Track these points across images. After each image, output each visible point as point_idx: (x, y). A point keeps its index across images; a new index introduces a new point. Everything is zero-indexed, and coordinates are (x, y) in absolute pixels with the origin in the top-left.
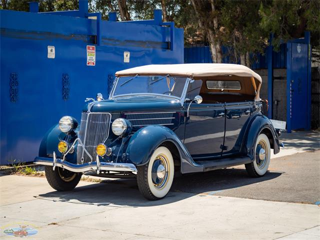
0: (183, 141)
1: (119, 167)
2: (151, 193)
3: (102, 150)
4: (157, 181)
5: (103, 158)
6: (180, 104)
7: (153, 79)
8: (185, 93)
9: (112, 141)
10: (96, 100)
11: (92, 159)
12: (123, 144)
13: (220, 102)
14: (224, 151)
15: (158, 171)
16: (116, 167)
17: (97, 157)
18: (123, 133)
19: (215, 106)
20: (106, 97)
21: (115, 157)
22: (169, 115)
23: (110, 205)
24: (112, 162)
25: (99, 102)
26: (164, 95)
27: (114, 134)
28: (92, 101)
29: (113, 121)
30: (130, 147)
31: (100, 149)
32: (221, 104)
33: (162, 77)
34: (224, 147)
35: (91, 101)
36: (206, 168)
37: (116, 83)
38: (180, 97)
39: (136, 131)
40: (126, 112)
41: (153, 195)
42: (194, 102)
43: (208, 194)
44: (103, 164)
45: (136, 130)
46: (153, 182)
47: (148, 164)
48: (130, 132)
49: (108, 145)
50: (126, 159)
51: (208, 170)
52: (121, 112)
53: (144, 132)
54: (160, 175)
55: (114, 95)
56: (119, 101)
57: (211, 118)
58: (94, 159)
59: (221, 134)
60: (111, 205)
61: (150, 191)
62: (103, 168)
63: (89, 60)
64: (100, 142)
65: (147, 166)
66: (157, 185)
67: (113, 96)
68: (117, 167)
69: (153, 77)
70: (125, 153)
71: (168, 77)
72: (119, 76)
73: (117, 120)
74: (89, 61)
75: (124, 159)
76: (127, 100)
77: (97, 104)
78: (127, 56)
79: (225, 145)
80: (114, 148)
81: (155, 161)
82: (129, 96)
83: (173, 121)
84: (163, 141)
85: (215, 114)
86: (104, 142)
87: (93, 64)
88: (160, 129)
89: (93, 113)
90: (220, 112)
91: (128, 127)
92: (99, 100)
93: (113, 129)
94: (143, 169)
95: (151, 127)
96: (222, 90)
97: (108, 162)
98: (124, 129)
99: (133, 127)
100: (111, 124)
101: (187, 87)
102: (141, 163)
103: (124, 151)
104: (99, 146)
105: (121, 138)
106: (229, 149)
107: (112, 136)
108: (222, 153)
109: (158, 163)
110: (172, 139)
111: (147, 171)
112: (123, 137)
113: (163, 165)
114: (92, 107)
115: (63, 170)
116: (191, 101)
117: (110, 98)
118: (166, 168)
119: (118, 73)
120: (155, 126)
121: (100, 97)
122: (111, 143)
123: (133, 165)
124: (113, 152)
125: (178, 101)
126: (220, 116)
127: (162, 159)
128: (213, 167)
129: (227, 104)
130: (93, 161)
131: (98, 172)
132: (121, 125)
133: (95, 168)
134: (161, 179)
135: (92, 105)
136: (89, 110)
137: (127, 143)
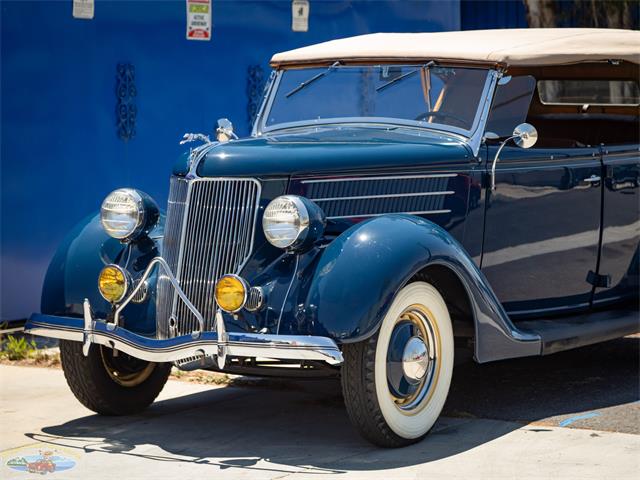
0: (477, 259)
1: (287, 346)
2: (386, 426)
3: (232, 292)
4: (403, 388)
5: (236, 317)
6: (468, 150)
7: (385, 75)
8: (485, 118)
9: (264, 265)
10: (214, 138)
11: (201, 322)
12: (297, 273)
13: (586, 143)
14: (599, 290)
15: (406, 357)
16: (277, 347)
17: (219, 317)
18: (299, 240)
19: (568, 156)
20: (243, 129)
21: (274, 315)
22: (436, 184)
23: (259, 464)
24: (265, 330)
25: (224, 144)
26: (420, 123)
27: (269, 244)
28: (203, 142)
29: (265, 202)
30: (322, 285)
31: (226, 290)
32: (589, 149)
33: (413, 68)
34: (597, 279)
35: (199, 142)
36: (549, 344)
37: (272, 89)
38: (469, 127)
39: (337, 234)
40: (306, 175)
41: (390, 432)
42: (511, 143)
43: (556, 424)
44: (237, 338)
45: (336, 230)
46: (392, 391)
47: (376, 336)
48: (319, 237)
49: (252, 280)
50: (307, 323)
51: (554, 349)
52: (289, 177)
53: (363, 237)
54: (413, 369)
55: (268, 124)
56: (281, 143)
57: (556, 190)
58: (210, 322)
59: (589, 238)
60: (263, 463)
61: (382, 419)
62: (237, 351)
63: (194, 23)
64: (226, 268)
65: (372, 344)
66: (401, 401)
67: (265, 128)
68: (280, 346)
69: (386, 68)
70: (304, 302)
71: (431, 67)
72: (283, 65)
73: (280, 200)
74: (194, 27)
75: (301, 322)
76: (307, 138)
77: (219, 151)
78: (301, 12)
79: (600, 273)
80: (271, 286)
81: (397, 326)
82: (313, 126)
83: (447, 202)
84: (420, 263)
85: (567, 179)
86: (240, 268)
87: (206, 35)
88: (409, 226)
89: (205, 179)
90: (587, 172)
91: (313, 223)
92: (223, 138)
93: (268, 230)
94: (360, 354)
95: (382, 220)
96: (586, 106)
97: (252, 331)
98: (302, 228)
99: (329, 222)
100: (261, 213)
101: (490, 97)
102: (354, 334)
103: (301, 295)
104: (223, 282)
105: (293, 257)
106: (613, 283)
107: (264, 249)
108: (591, 296)
109: (406, 331)
110: (447, 258)
111: (372, 358)
112: (297, 251)
113: (421, 338)
114: (202, 161)
115: (115, 354)
116: (502, 139)
117: (256, 134)
118: (428, 347)
119: (278, 57)
120: (394, 219)
121: (226, 130)
122: (260, 271)
123: (329, 341)
124: (266, 300)
125: (462, 142)
126: (587, 183)
127: (417, 318)
128: (568, 340)
129: (607, 150)
130: (205, 329)
131: (222, 362)
132: (291, 217)
133: (211, 350)
134: (414, 381)
135: (201, 156)
136: (193, 171)
137: (310, 270)
